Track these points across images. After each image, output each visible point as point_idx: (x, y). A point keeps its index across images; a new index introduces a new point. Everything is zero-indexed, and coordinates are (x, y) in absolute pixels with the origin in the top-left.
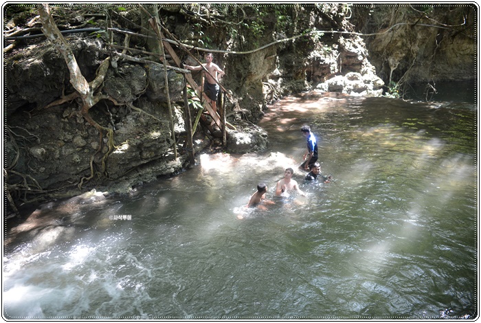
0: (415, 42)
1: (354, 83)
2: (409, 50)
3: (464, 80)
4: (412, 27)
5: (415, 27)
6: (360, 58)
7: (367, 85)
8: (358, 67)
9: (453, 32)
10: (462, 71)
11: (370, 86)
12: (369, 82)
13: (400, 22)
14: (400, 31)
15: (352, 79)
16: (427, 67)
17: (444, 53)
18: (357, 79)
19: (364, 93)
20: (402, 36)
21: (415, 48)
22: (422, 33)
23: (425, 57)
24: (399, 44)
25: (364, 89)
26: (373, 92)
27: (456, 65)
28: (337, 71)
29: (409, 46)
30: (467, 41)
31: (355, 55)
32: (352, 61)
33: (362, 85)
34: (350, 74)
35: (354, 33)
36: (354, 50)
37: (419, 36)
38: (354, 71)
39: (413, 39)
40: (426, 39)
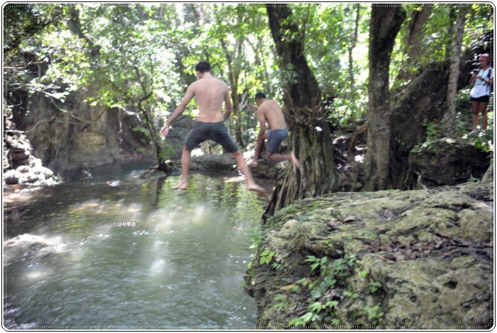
0: (54, 136)
1: (26, 175)
2: (51, 144)
3: (98, 166)
4: (50, 123)
5: (52, 124)
6: (27, 153)
7: (38, 176)
8: (25, 161)
9: (82, 127)
10: (94, 159)
11: (42, 177)
12: (39, 173)
13: (40, 120)
14: (42, 128)
15: (23, 171)
16: (65, 158)
17: (77, 144)
18: (27, 171)
19: (37, 183)
20: (43, 132)
21: (56, 141)
22: (58, 128)
23: (62, 149)
24: (42, 139)
25: (36, 180)
26: (45, 181)
27: (88, 154)
28: (8, 166)
29: (50, 140)
30: (93, 133)
31: (22, 151)
32: (20, 156)
33: (33, 177)
34: (21, 168)
35: (16, 131)
36: (20, 146)
37: (57, 132)
38: (24, 165)
39: (53, 134)
40: (61, 133)
